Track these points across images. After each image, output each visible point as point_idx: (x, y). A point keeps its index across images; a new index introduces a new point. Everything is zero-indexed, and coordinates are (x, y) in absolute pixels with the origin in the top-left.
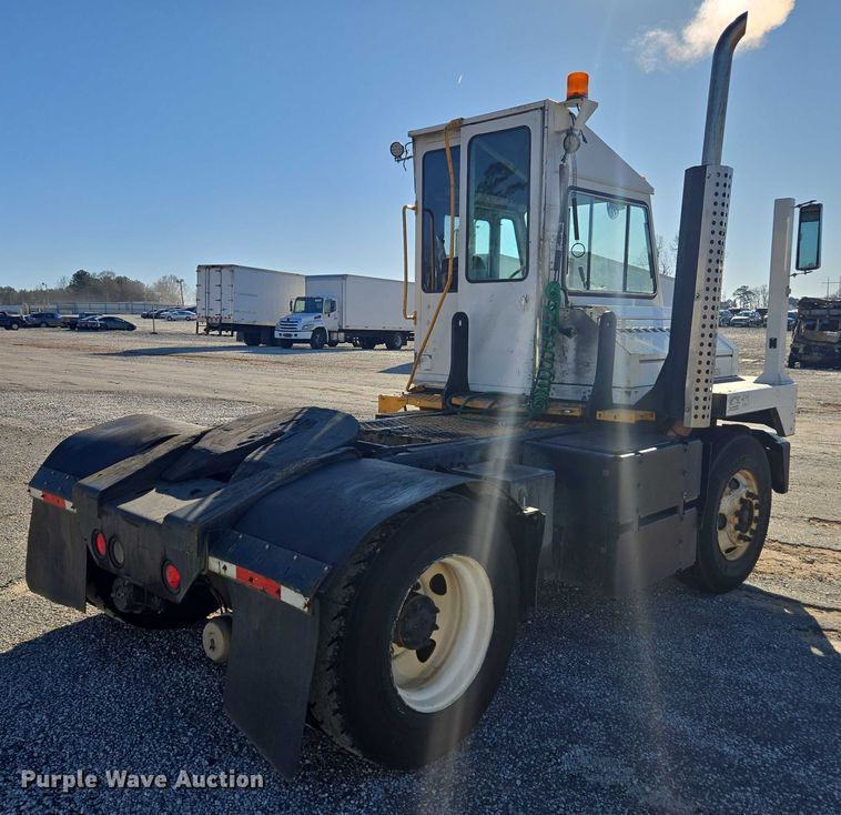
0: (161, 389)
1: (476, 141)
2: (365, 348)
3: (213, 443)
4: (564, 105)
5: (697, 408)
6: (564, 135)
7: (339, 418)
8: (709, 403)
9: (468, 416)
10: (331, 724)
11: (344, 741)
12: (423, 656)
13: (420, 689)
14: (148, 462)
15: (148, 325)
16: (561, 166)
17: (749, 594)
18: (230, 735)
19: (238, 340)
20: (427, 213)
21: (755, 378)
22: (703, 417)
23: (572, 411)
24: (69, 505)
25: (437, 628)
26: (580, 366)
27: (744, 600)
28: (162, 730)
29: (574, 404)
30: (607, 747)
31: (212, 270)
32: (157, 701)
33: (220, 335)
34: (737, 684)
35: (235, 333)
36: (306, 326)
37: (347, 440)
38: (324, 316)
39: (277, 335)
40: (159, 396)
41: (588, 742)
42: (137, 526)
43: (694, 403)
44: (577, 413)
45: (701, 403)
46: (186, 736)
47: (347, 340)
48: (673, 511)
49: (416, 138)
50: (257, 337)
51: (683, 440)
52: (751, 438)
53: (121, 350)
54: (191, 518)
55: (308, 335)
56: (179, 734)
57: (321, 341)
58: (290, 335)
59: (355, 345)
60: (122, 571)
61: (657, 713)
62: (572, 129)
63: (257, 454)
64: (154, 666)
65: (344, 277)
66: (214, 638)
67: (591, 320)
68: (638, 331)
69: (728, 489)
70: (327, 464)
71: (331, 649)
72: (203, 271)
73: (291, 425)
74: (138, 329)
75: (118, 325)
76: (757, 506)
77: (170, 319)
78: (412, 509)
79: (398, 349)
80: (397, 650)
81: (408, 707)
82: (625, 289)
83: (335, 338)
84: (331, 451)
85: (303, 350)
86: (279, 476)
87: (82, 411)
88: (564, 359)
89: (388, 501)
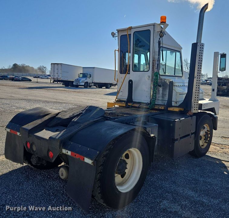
0: (40, 99)
1: (135, 33)
2: (99, 88)
3: (62, 116)
4: (160, 24)
5: (195, 107)
6: (160, 33)
7: (98, 109)
8: (198, 106)
9: (133, 108)
10: (98, 197)
11: (101, 202)
12: (122, 177)
13: (122, 186)
14: (43, 121)
15: (35, 80)
16: (159, 41)
17: (207, 157)
18: (67, 200)
19: (63, 85)
20: (121, 52)
21: (209, 99)
22: (196, 110)
23: (161, 108)
24: (18, 134)
25: (127, 168)
26: (163, 95)
27: (206, 159)
28: (47, 199)
29: (161, 106)
30: (172, 201)
31: (56, 65)
32: (45, 191)
33: (57, 83)
34: (206, 182)
35: (62, 83)
36: (83, 81)
37: (101, 115)
38: (88, 79)
39: (74, 83)
40: (40, 101)
41: (167, 199)
42: (40, 140)
43: (194, 106)
44: (163, 108)
45: (196, 106)
46: (54, 201)
47: (94, 86)
48: (188, 135)
49: (118, 31)
50: (68, 84)
51: (191, 116)
52: (208, 115)
53: (27, 87)
54: (57, 138)
55: (83, 84)
56: (52, 200)
57: (87, 86)
58: (78, 84)
59: (97, 87)
60: (35, 153)
61: (186, 191)
62: (162, 31)
63: (75, 119)
64: (43, 180)
65: (94, 68)
66: (63, 173)
67: (166, 83)
68: (179, 86)
69: (202, 129)
70: (96, 122)
71: (99, 175)
72: (53, 65)
73: (84, 111)
74: (32, 81)
75: (26, 80)
76: (209, 134)
77: (42, 78)
78: (121, 136)
79: (109, 88)
80: (116, 175)
81: (119, 191)
82: (175, 75)
83: (91, 85)
84: (97, 119)
85: (82, 88)
86: (82, 126)
87: (17, 105)
88: (159, 93)
89: (114, 133)
